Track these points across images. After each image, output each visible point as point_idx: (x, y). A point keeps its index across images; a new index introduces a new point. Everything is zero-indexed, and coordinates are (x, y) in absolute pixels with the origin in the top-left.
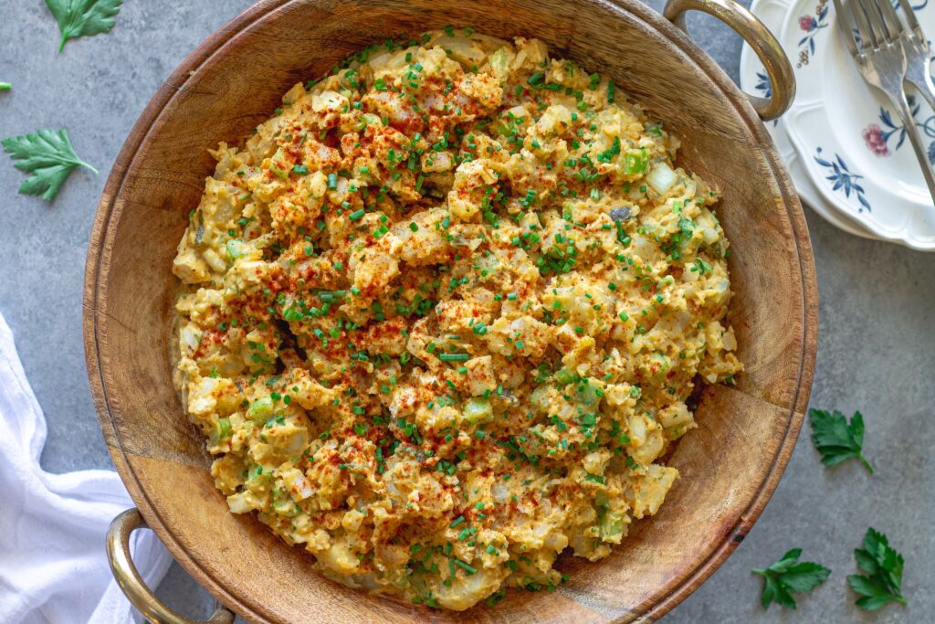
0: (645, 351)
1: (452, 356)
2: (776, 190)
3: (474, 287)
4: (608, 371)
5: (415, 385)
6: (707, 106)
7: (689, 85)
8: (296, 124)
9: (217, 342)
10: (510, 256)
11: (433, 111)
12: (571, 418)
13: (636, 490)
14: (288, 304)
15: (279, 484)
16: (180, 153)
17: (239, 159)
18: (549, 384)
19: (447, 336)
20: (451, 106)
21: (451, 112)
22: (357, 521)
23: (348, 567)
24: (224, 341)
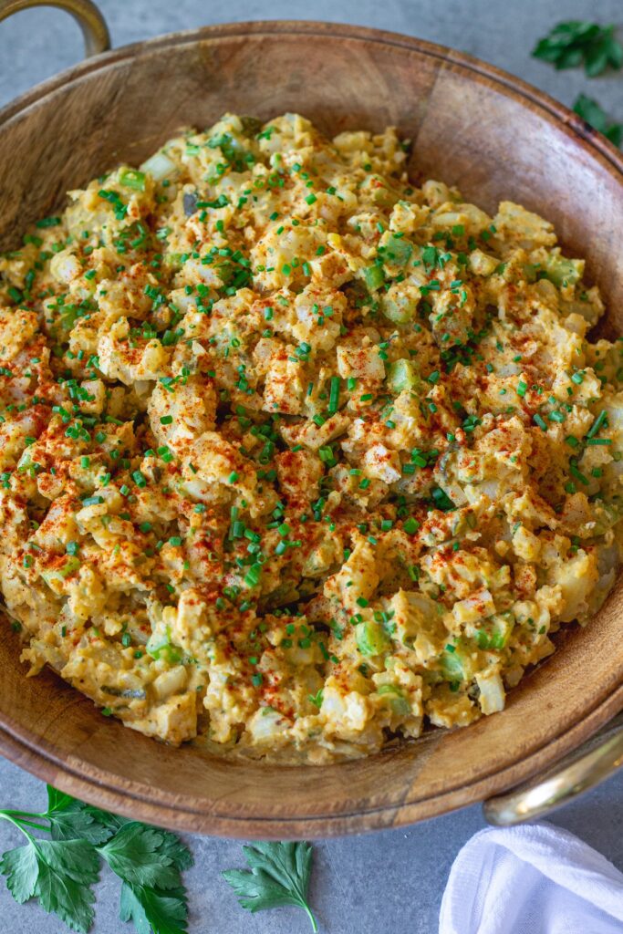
0: (356, 192)
1: (333, 399)
2: (190, 45)
3: (251, 361)
4: (374, 227)
5: (362, 448)
6: (83, 105)
7: (55, 119)
8: (14, 555)
9: (276, 689)
10: (219, 317)
11: (30, 391)
12: (425, 276)
13: (522, 237)
14: (239, 582)
15: (471, 631)
16: (24, 697)
17: (45, 634)
18: (381, 299)
19: (308, 400)
20: (29, 370)
21: (35, 371)
22: (527, 535)
23: (587, 564)
24: (276, 679)
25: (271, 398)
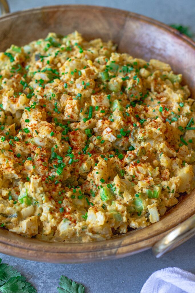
1: (90, 113)
3: (59, 101)
4: (104, 61)
5: (101, 130)
9: (69, 213)
10: (48, 88)
14: (55, 174)
15: (145, 190)
18: (108, 84)
19: (81, 114)
22: (165, 157)
23: (189, 168)
24: (69, 209)
25: (67, 114)
